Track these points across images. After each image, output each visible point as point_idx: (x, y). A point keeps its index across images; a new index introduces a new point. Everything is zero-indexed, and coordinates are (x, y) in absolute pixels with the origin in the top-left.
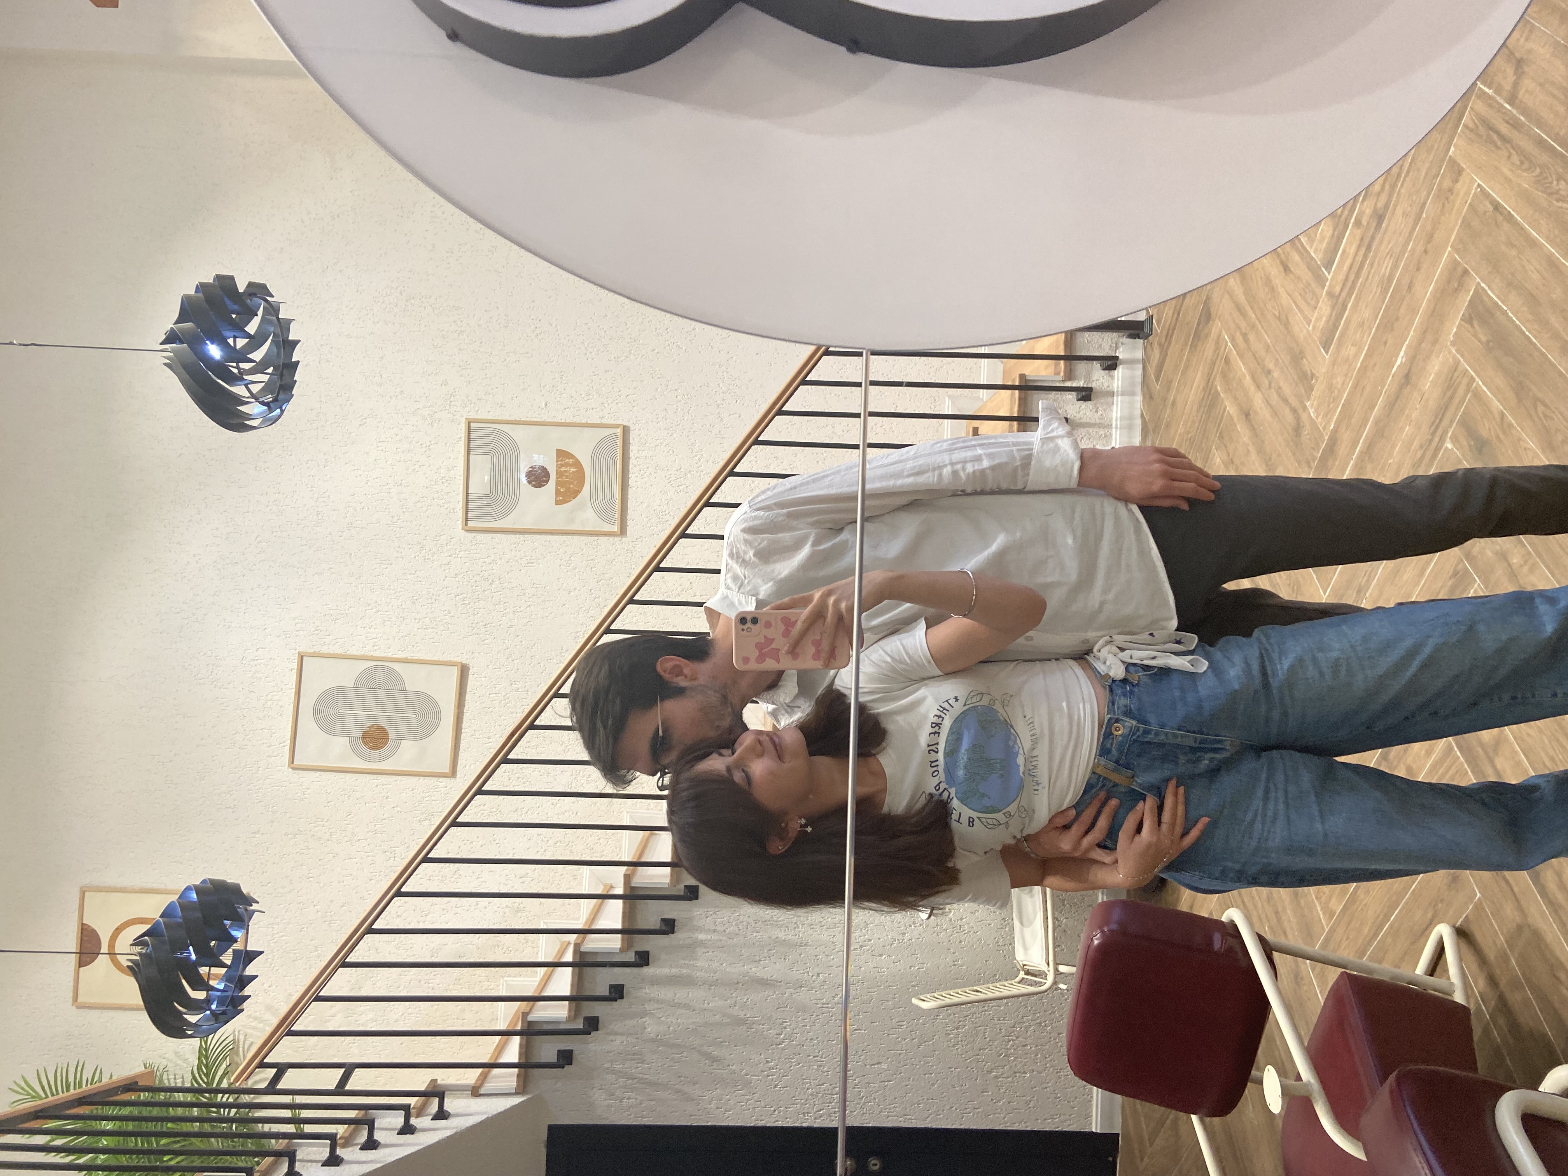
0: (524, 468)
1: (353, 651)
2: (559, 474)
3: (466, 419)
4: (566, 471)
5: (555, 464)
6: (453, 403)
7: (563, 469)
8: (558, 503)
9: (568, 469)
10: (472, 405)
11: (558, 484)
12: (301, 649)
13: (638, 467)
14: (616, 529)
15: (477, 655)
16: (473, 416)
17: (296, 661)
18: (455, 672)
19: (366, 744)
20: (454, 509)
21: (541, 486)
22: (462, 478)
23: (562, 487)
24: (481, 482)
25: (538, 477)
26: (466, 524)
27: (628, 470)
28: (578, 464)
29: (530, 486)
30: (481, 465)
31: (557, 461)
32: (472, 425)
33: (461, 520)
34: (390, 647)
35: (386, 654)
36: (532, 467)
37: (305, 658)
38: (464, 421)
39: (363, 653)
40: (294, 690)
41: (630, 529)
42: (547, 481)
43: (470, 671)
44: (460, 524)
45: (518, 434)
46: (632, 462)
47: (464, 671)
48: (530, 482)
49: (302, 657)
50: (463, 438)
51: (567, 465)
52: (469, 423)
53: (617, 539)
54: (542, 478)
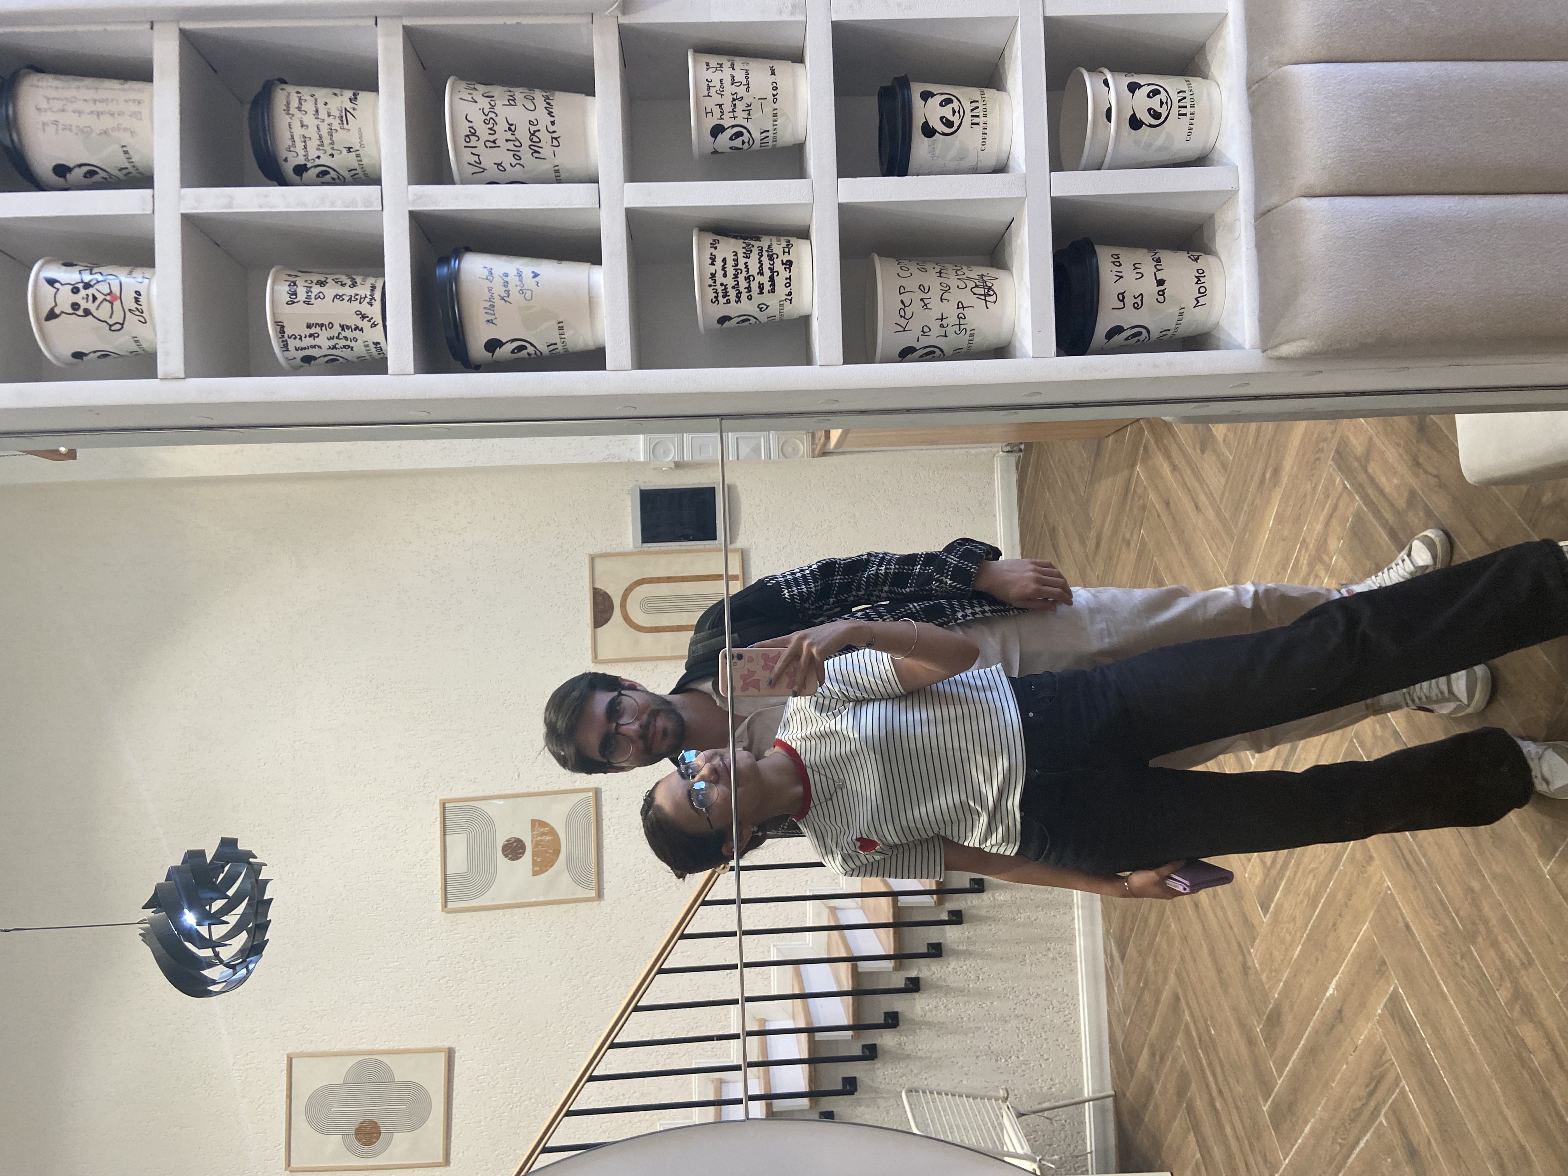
0: (501, 842)
1: (340, 1047)
2: (536, 844)
3: (440, 800)
4: (542, 841)
5: (530, 834)
6: (426, 785)
7: (539, 838)
8: (535, 874)
9: (543, 838)
10: (446, 784)
11: (535, 854)
12: (290, 1050)
13: (612, 828)
14: (593, 894)
15: (463, 1037)
16: (447, 796)
17: (286, 1062)
18: (442, 1058)
19: (359, 1140)
20: (433, 891)
21: (518, 859)
22: (439, 858)
23: (538, 857)
24: (458, 862)
25: (514, 850)
26: (446, 906)
27: (602, 832)
28: (553, 832)
29: (506, 859)
30: (458, 845)
31: (532, 831)
32: (447, 805)
33: (440, 901)
34: (376, 1038)
35: (373, 1047)
36: (508, 841)
37: (293, 1060)
38: (438, 801)
39: (350, 1047)
40: (285, 1092)
41: (607, 892)
42: (523, 853)
43: (456, 1054)
44: (439, 905)
45: (492, 808)
46: (606, 823)
47: (450, 1055)
48: (506, 856)
49: (291, 1059)
50: (439, 819)
51: (543, 834)
52: (444, 804)
53: (595, 903)
54: (518, 850)
